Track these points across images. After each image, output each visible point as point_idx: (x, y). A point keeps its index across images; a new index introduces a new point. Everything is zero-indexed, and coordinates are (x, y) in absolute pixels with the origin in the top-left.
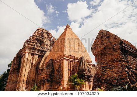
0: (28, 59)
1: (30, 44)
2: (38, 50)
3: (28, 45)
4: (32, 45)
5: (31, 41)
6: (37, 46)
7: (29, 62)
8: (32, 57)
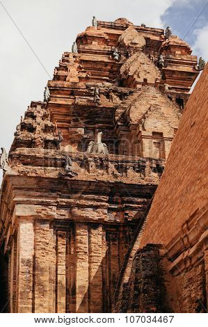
0: (34, 265)
1: (34, 161)
2: (96, 188)
3: (21, 168)
4: (44, 162)
5: (39, 135)
6: (84, 163)
7: (49, 287)
8: (62, 249)
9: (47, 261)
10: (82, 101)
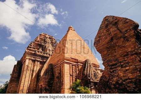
0: (28, 66)
1: (31, 50)
2: (40, 56)
3: (29, 51)
4: (32, 51)
5: (32, 47)
6: (38, 52)
7: (30, 70)
8: (33, 64)
9: (30, 66)
10: (40, 43)
